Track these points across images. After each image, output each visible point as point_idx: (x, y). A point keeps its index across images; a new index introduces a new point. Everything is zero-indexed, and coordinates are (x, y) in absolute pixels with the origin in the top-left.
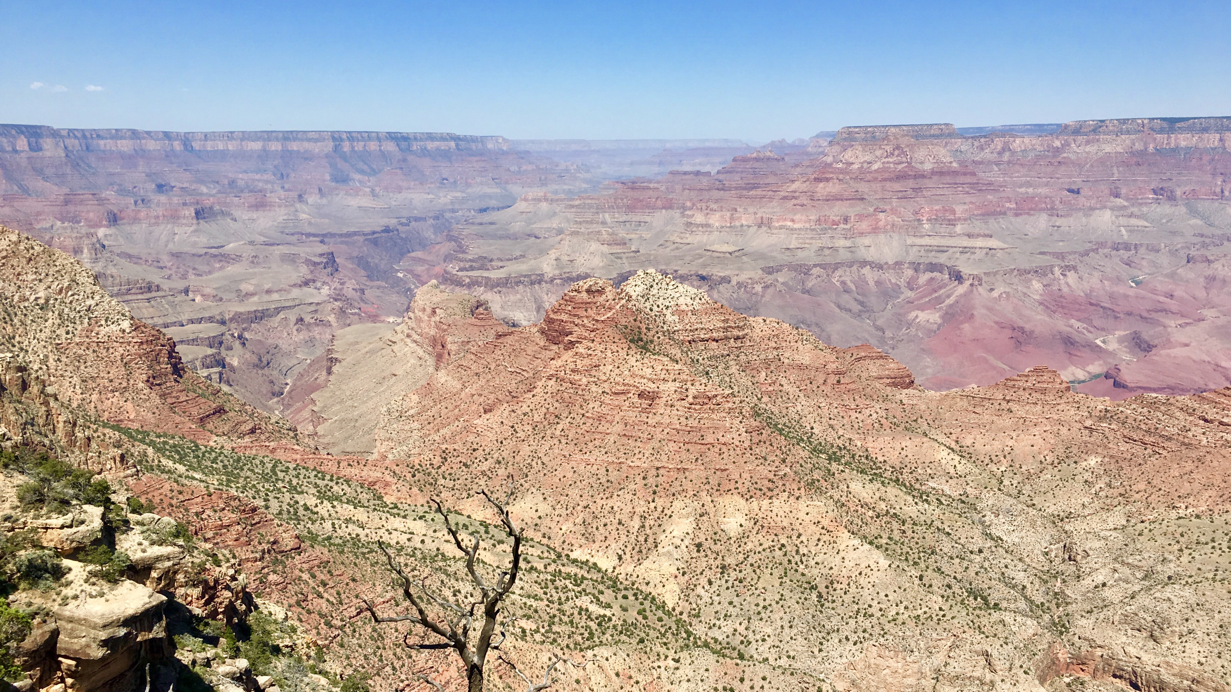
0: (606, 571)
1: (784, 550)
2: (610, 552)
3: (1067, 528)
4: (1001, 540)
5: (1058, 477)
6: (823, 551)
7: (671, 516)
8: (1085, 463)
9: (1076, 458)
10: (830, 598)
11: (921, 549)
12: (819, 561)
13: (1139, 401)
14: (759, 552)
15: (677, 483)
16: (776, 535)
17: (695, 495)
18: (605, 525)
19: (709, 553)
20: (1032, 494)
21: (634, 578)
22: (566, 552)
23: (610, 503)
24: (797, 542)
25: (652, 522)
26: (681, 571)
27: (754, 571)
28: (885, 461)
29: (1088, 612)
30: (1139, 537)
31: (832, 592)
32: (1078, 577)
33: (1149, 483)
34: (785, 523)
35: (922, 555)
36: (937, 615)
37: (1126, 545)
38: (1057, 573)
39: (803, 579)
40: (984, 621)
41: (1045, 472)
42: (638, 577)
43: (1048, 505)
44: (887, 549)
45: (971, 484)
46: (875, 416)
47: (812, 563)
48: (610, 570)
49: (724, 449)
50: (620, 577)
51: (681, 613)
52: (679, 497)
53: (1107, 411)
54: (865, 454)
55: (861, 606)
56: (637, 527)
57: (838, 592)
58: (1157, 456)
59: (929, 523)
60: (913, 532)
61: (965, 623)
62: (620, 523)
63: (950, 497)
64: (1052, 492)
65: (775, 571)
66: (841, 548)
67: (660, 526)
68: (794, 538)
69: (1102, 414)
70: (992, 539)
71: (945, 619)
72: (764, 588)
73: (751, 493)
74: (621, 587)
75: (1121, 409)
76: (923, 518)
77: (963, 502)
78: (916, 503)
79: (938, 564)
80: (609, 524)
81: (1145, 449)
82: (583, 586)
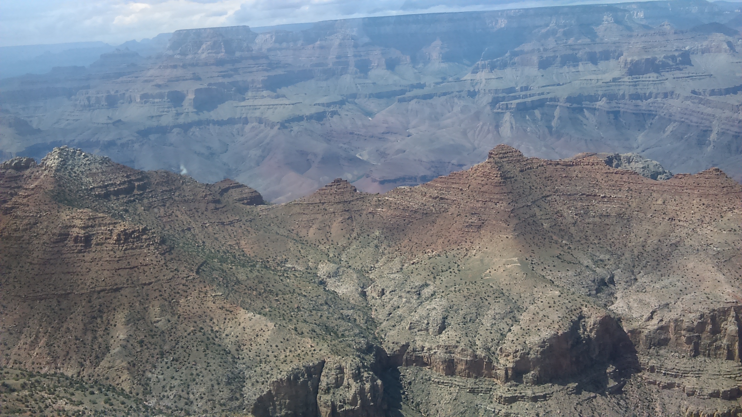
0: (72, 377)
1: (203, 331)
2: (72, 362)
3: (371, 276)
4: (336, 292)
5: (360, 246)
6: (229, 326)
7: (115, 325)
8: (373, 234)
9: (368, 233)
10: (240, 357)
11: (291, 310)
12: (228, 333)
13: (395, 192)
14: (186, 337)
15: (115, 301)
16: (195, 322)
17: (131, 306)
18: (65, 343)
19: (149, 345)
20: (348, 260)
21: (96, 377)
22: (36, 371)
23: (65, 325)
24: (211, 324)
25: (101, 333)
26: (131, 364)
27: (185, 351)
28: (255, 256)
29: (393, 326)
30: (412, 275)
31: (240, 352)
32: (384, 306)
33: (410, 240)
34: (200, 313)
35: (292, 313)
36: (310, 351)
37: (406, 281)
38: (371, 306)
39: (220, 348)
40: (339, 347)
41: (352, 244)
42: (98, 375)
43: (358, 264)
44: (271, 315)
45: (311, 260)
46: (243, 226)
47: (224, 335)
48: (75, 376)
49: (146, 268)
50: (84, 379)
51: (138, 394)
52: (118, 309)
53: (379, 201)
54: (242, 253)
55: (261, 357)
56: (90, 338)
57: (244, 351)
58: (411, 224)
59: (292, 291)
60: (284, 299)
61: (328, 352)
62: (77, 339)
63: (300, 271)
64: (358, 256)
65: (199, 348)
66: (241, 321)
67: (108, 334)
68: (208, 321)
69: (377, 203)
70: (332, 293)
71: (316, 352)
72: (194, 361)
73: (172, 297)
74: (87, 386)
75: (387, 198)
76: (288, 289)
77: (309, 273)
78: (282, 280)
79: (304, 317)
80: (67, 340)
81: (404, 220)
82: (57, 393)
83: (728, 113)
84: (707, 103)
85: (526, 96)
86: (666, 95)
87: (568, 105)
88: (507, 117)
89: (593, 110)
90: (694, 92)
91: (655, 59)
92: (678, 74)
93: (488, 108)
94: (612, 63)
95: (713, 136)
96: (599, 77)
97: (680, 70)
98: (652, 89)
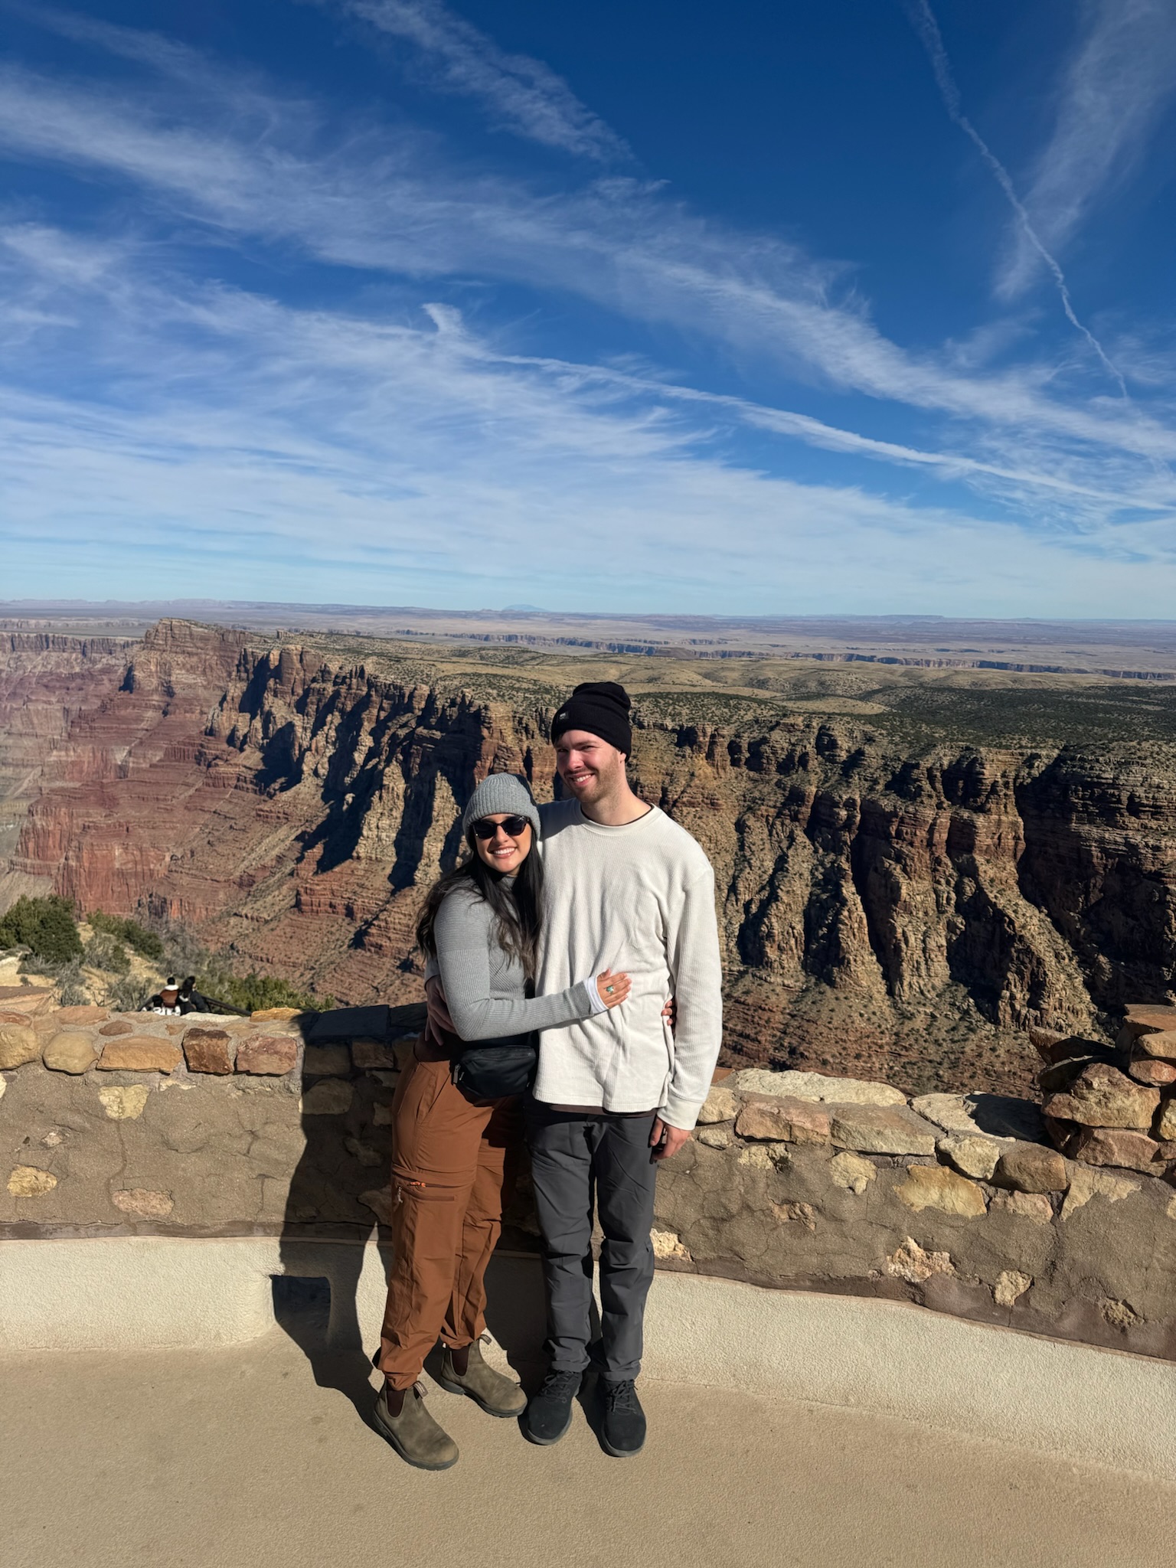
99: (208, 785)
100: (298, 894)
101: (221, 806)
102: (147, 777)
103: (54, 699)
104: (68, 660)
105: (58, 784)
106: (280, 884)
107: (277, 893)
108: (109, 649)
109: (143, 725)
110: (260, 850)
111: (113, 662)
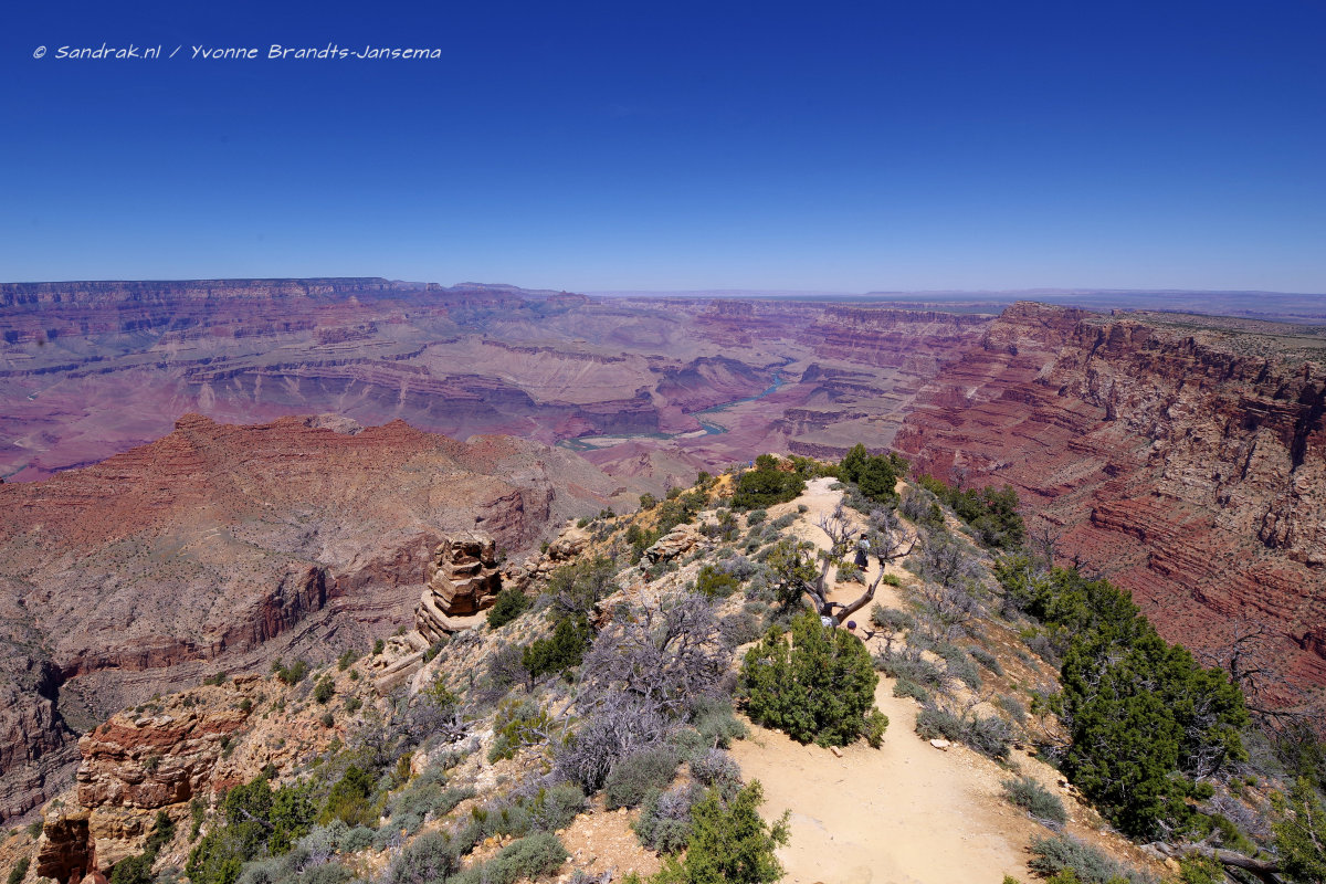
3: (32, 581)
8: (32, 531)
32: (51, 612)
38: (34, 615)
83: (412, 374)
84: (394, 366)
85: (223, 366)
86: (359, 361)
87: (269, 373)
88: (206, 389)
89: (293, 377)
90: (383, 357)
91: (347, 329)
92: (367, 342)
93: (183, 380)
94: (309, 333)
95: (403, 395)
96: (298, 346)
97: (368, 337)
98: (348, 356)
99: (1032, 419)
100: (1094, 511)
101: (1040, 435)
102: (987, 408)
103: (932, 353)
104: (945, 329)
105: (925, 406)
106: (1079, 500)
107: (1075, 506)
108: (974, 320)
109: (991, 373)
110: (1066, 472)
111: (976, 330)
